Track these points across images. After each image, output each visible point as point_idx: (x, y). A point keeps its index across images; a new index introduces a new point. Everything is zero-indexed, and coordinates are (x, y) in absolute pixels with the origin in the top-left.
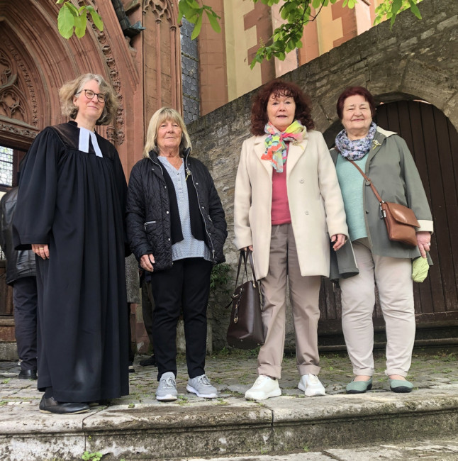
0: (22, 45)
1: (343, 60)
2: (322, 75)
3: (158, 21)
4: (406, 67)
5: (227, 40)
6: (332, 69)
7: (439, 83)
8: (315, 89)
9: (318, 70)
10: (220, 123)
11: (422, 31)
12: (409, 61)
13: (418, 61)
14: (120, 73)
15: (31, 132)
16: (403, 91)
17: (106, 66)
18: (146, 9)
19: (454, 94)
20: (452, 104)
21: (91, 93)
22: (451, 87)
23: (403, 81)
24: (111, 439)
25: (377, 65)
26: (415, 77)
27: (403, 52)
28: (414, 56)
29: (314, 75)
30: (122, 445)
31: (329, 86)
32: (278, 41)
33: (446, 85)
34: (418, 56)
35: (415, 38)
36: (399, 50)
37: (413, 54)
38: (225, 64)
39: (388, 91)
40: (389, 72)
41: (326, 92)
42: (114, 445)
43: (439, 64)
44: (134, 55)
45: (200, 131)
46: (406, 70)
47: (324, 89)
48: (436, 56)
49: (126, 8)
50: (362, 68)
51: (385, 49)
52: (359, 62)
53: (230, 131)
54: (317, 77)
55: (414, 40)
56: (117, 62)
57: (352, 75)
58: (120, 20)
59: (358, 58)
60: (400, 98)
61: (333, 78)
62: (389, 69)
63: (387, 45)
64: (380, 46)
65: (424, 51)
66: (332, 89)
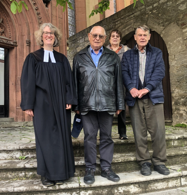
0: (4, 7)
1: (125, 14)
2: (118, 20)
4: (148, 18)
5: (86, 2)
6: (122, 17)
7: (159, 24)
8: (116, 25)
9: (117, 18)
10: (81, 37)
11: (154, 3)
12: (149, 15)
13: (152, 15)
14: (42, 18)
15: (9, 41)
17: (37, 15)
19: (164, 29)
20: (163, 32)
22: (163, 26)
23: (146, 23)
24: (28, 152)
25: (138, 16)
26: (151, 22)
27: (147, 12)
28: (151, 13)
29: (115, 19)
30: (32, 154)
31: (120, 24)
32: (100, 7)
33: (162, 25)
34: (152, 13)
35: (151, 6)
36: (145, 11)
37: (150, 12)
41: (119, 26)
42: (29, 154)
43: (159, 17)
44: (48, 10)
45: (74, 40)
46: (148, 19)
47: (119, 25)
48: (158, 13)
50: (132, 17)
51: (140, 10)
52: (131, 15)
53: (85, 40)
55: (151, 7)
56: (41, 13)
57: (128, 20)
59: (131, 13)
61: (122, 21)
62: (142, 18)
63: (141, 8)
64: (139, 9)
65: (154, 11)
66: (121, 25)
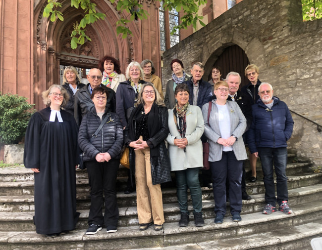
1: (214, 27)
2: (208, 33)
3: (148, 6)
4: (234, 31)
6: (211, 31)
7: (244, 39)
8: (206, 39)
9: (206, 31)
10: (174, 53)
11: (239, 16)
12: (235, 29)
13: (238, 29)
15: (96, 62)
16: (233, 42)
19: (248, 44)
20: (247, 48)
21: (56, 94)
22: (247, 41)
23: (233, 38)
25: (225, 30)
26: (237, 36)
29: (205, 33)
34: (238, 27)
36: (232, 24)
37: (236, 26)
39: (228, 42)
41: (209, 41)
43: (244, 31)
44: (137, 24)
46: (234, 33)
47: (208, 39)
48: (243, 27)
50: (220, 31)
51: (227, 23)
52: (219, 28)
53: (178, 56)
54: (206, 34)
55: (236, 20)
57: (217, 34)
59: (219, 26)
61: (211, 34)
62: (228, 32)
63: (228, 21)
65: (239, 25)
66: (211, 39)
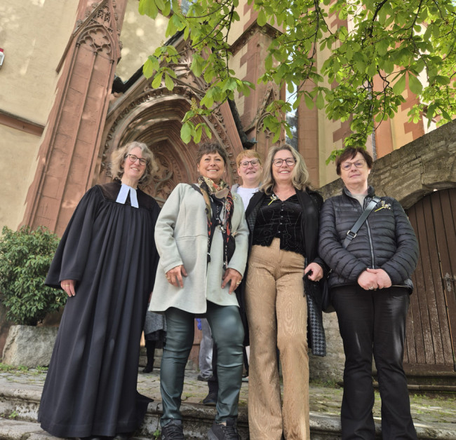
1: (401, 159)
2: (385, 170)
3: (267, 137)
4: (454, 162)
5: (320, 149)
6: (393, 166)
8: (380, 180)
9: (382, 167)
16: (452, 180)
17: (230, 166)
18: (260, 129)
21: (135, 157)
23: (451, 173)
25: (429, 161)
27: (451, 151)
29: (379, 170)
31: (391, 178)
36: (447, 150)
38: (318, 166)
39: (439, 180)
40: (439, 166)
41: (388, 182)
46: (454, 165)
47: (387, 180)
49: (245, 129)
50: (417, 164)
51: (436, 150)
52: (414, 159)
54: (381, 171)
57: (409, 170)
58: (241, 137)
59: (414, 156)
60: (450, 186)
61: (394, 171)
62: (440, 164)
63: (437, 146)
64: (432, 147)
66: (392, 180)
